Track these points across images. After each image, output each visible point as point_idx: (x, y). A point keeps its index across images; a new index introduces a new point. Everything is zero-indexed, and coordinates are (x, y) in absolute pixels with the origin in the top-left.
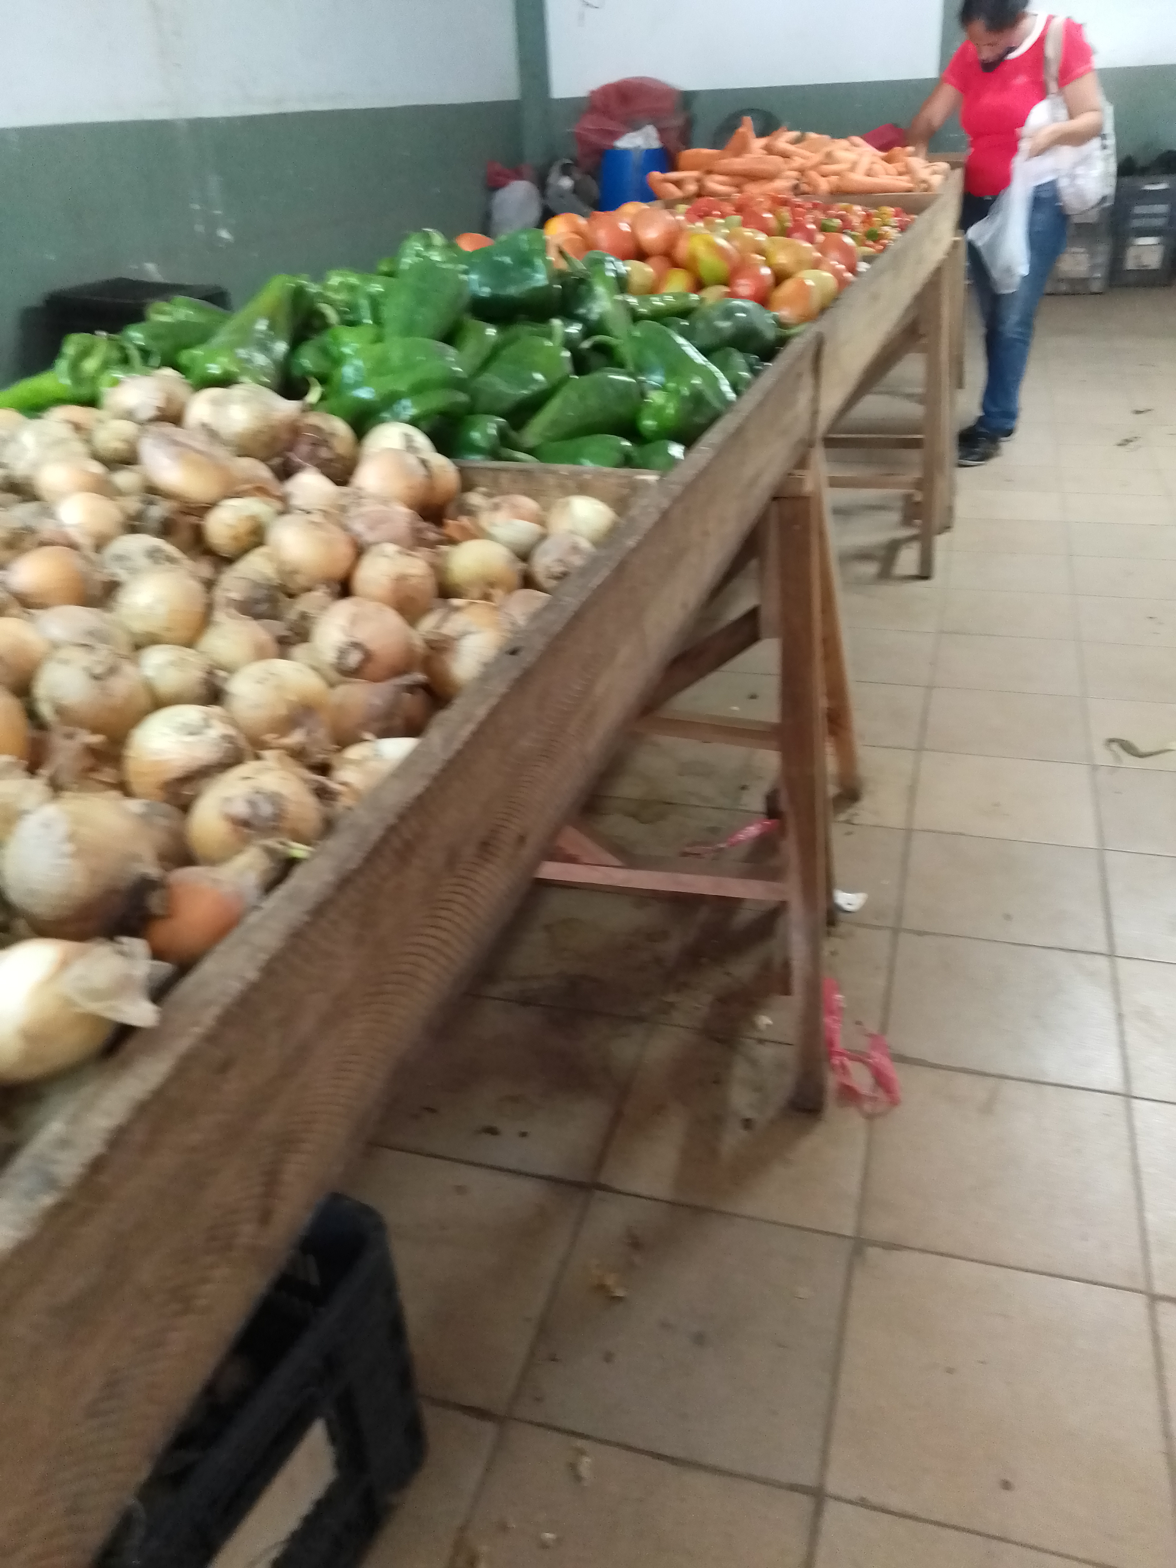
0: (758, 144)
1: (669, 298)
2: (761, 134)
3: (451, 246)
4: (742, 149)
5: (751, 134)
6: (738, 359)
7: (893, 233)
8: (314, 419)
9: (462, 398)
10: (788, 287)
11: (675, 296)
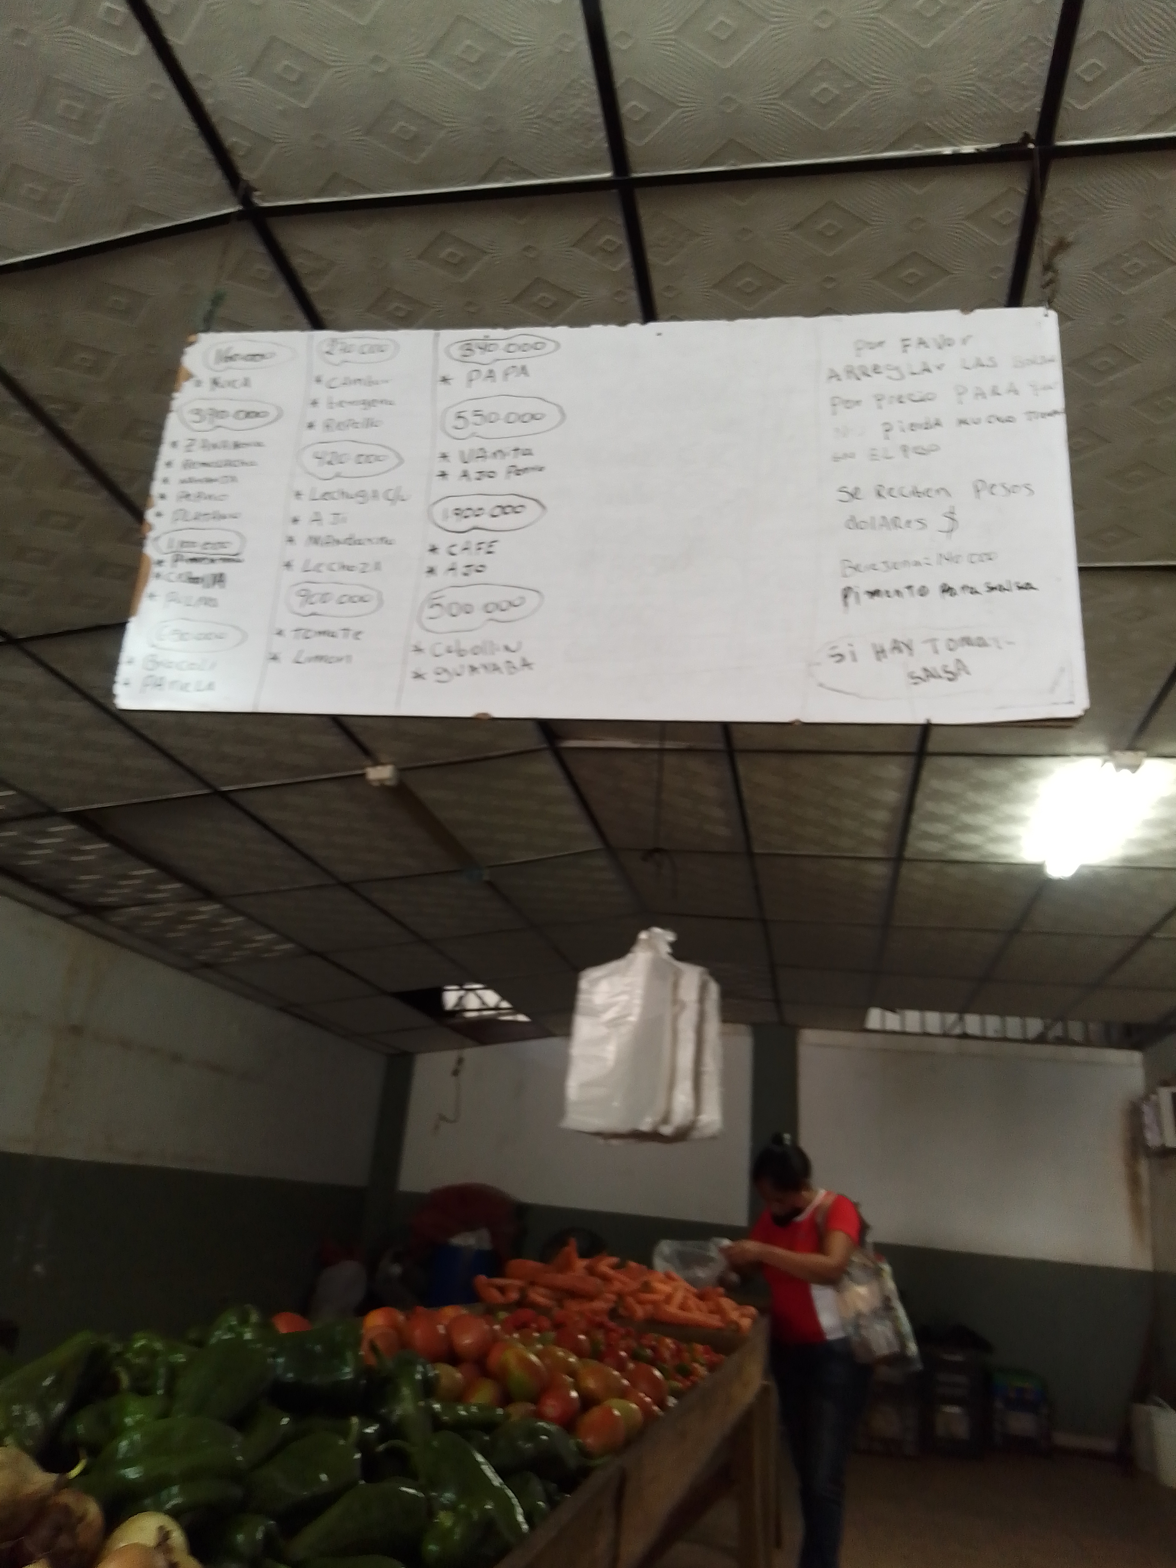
0: (581, 1264)
1: (474, 1409)
2: (583, 1255)
3: (266, 1326)
4: (567, 1267)
5: (574, 1255)
6: (536, 1486)
7: (702, 1371)
8: (67, 1498)
9: (236, 1492)
10: (595, 1414)
11: (480, 1407)
